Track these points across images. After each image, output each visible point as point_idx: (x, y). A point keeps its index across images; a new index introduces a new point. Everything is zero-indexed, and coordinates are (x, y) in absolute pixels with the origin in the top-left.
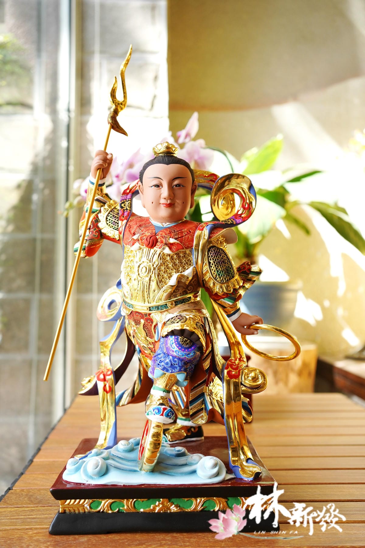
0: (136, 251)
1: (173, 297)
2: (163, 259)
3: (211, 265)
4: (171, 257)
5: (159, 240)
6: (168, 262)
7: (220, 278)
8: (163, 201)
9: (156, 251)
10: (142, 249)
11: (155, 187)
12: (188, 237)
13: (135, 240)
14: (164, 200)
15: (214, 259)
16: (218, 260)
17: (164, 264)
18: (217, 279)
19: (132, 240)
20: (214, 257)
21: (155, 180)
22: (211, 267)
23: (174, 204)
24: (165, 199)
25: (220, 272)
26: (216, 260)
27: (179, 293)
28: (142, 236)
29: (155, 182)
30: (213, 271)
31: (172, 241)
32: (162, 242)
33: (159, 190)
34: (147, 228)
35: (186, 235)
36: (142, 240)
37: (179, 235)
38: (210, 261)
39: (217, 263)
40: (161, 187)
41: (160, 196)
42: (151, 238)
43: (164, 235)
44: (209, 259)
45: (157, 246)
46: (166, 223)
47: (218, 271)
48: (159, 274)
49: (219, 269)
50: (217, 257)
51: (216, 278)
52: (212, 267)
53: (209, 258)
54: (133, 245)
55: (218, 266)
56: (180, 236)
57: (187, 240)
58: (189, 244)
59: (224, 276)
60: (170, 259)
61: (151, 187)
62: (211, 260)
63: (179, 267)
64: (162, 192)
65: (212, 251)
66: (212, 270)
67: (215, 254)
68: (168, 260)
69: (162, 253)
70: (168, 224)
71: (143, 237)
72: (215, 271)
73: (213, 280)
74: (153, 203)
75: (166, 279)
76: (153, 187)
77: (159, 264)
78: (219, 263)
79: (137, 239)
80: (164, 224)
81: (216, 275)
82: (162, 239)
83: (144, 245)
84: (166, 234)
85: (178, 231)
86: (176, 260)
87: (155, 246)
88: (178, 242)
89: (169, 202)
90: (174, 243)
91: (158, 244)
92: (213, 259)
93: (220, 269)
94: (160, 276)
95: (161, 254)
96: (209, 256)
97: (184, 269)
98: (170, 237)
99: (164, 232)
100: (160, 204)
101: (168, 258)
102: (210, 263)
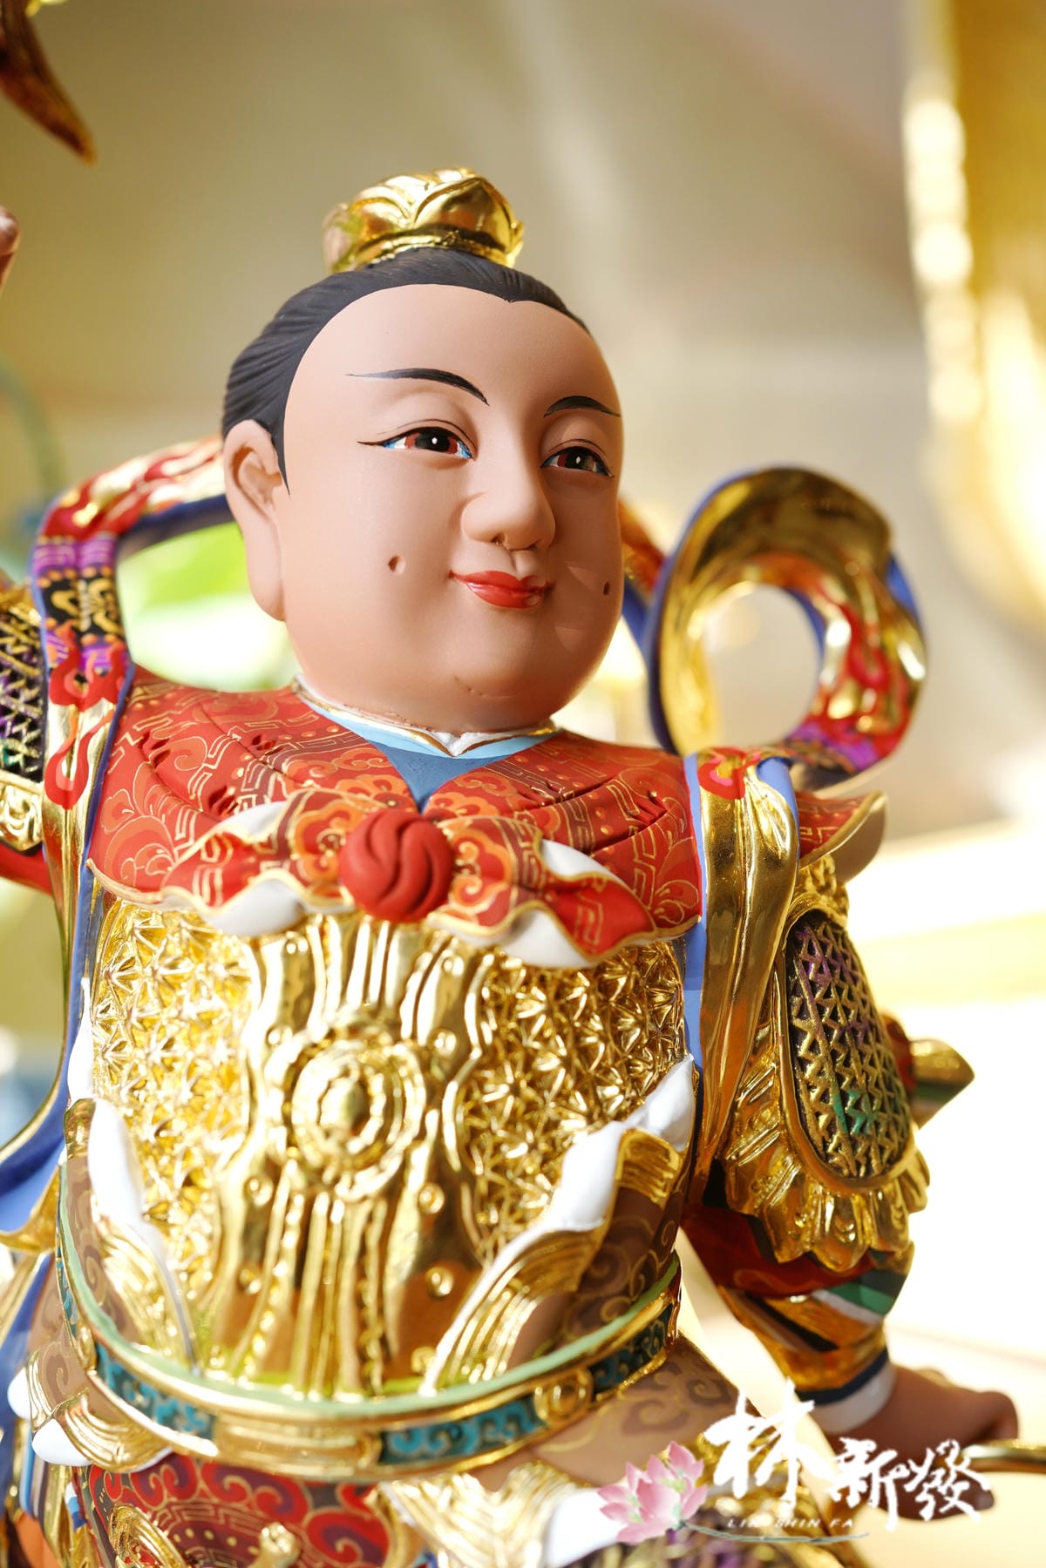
0: (255, 945)
1: (577, 1327)
2: (498, 1009)
3: (802, 1053)
4: (552, 990)
5: (468, 853)
6: (536, 1029)
7: (854, 1146)
8: (472, 558)
9: (445, 945)
10: (319, 919)
11: (418, 444)
12: (662, 843)
13: (249, 849)
14: (485, 547)
15: (828, 1011)
16: (847, 1011)
17: (509, 1048)
18: (828, 1156)
19: (217, 850)
20: (827, 995)
21: (420, 390)
22: (803, 1063)
23: (547, 591)
24: (496, 539)
25: (857, 1105)
26: (834, 1016)
27: (614, 1287)
28: (313, 814)
29: (425, 407)
30: (814, 1095)
31: (566, 863)
32: (492, 871)
33: (446, 475)
34: (329, 758)
35: (642, 828)
36: (311, 848)
37: (598, 823)
38: (797, 1023)
39: (841, 1040)
40: (460, 453)
41: (454, 521)
42: (409, 837)
43: (491, 814)
44: (794, 1013)
45: (454, 904)
46: (457, 734)
47: (843, 1097)
48: (474, 1133)
49: (853, 1082)
50: (839, 991)
51: (825, 1147)
52: (810, 1068)
53: (796, 1000)
54: (233, 886)
55: (846, 1063)
56: (604, 830)
57: (657, 863)
58: (677, 892)
59: (877, 1124)
60: (549, 1012)
61: (386, 443)
62: (802, 1014)
63: (607, 1072)
64: (471, 491)
65: (811, 950)
66: (810, 1088)
67: (832, 967)
68: (530, 1021)
69: (488, 960)
70: (469, 738)
71: (325, 824)
72: (823, 1097)
73: (798, 1159)
74: (401, 567)
75: (524, 1175)
76: (402, 442)
77: (476, 1054)
78: (854, 1032)
79: (267, 845)
80: (444, 737)
81: (830, 1128)
82: (492, 848)
83: (344, 891)
84: (507, 811)
85: (579, 793)
86: (585, 1017)
87: (442, 900)
88: (605, 873)
89: (522, 567)
90: (590, 881)
91: (470, 883)
92: (820, 1010)
93: (861, 1081)
94: (482, 1152)
95: (482, 970)
96: (797, 984)
97: (639, 1092)
98: (546, 837)
99: (478, 792)
100: (452, 575)
101: (533, 1005)
102: (794, 1035)
